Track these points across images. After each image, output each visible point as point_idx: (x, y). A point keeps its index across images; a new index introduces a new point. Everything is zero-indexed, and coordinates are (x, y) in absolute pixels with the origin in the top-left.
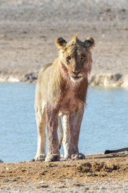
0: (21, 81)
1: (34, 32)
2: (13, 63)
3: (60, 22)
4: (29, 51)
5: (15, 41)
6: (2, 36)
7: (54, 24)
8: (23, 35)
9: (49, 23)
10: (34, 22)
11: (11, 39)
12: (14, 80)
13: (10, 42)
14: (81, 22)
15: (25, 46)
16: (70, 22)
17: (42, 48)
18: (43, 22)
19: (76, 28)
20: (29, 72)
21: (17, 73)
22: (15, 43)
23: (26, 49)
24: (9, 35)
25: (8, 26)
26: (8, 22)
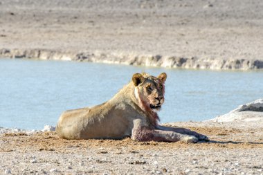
0: (73, 60)
1: (84, 17)
2: (66, 44)
3: (106, 9)
4: (79, 34)
5: (67, 25)
6: (56, 20)
7: (101, 11)
8: (74, 20)
9: (96, 9)
10: (83, 9)
11: (64, 23)
12: (66, 58)
13: (63, 26)
14: (124, 9)
15: (76, 29)
16: (115, 9)
17: (91, 31)
18: (91, 9)
19: (120, 15)
20: (80, 52)
21: (69, 53)
22: (67, 27)
23: (77, 32)
24: (62, 20)
25: (61, 12)
26: (60, 8)
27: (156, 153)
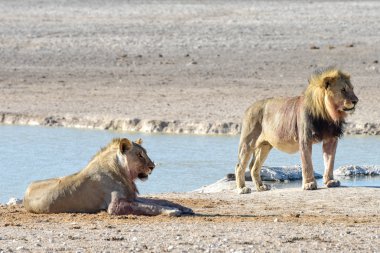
0: (41, 124)
1: (53, 77)
2: (33, 107)
3: (78, 67)
4: (48, 95)
5: (35, 85)
6: (22, 80)
7: (72, 69)
8: (42, 80)
9: (67, 68)
10: (52, 68)
11: (31, 84)
12: (33, 123)
13: (30, 86)
14: (98, 68)
15: (44, 90)
16: (87, 67)
17: (61, 92)
18: (61, 67)
19: (94, 74)
20: (49, 116)
21: (37, 116)
22: (34, 88)
23: (45, 94)
24: (28, 80)
25: (27, 71)
26: (27, 67)
27: (134, 228)
